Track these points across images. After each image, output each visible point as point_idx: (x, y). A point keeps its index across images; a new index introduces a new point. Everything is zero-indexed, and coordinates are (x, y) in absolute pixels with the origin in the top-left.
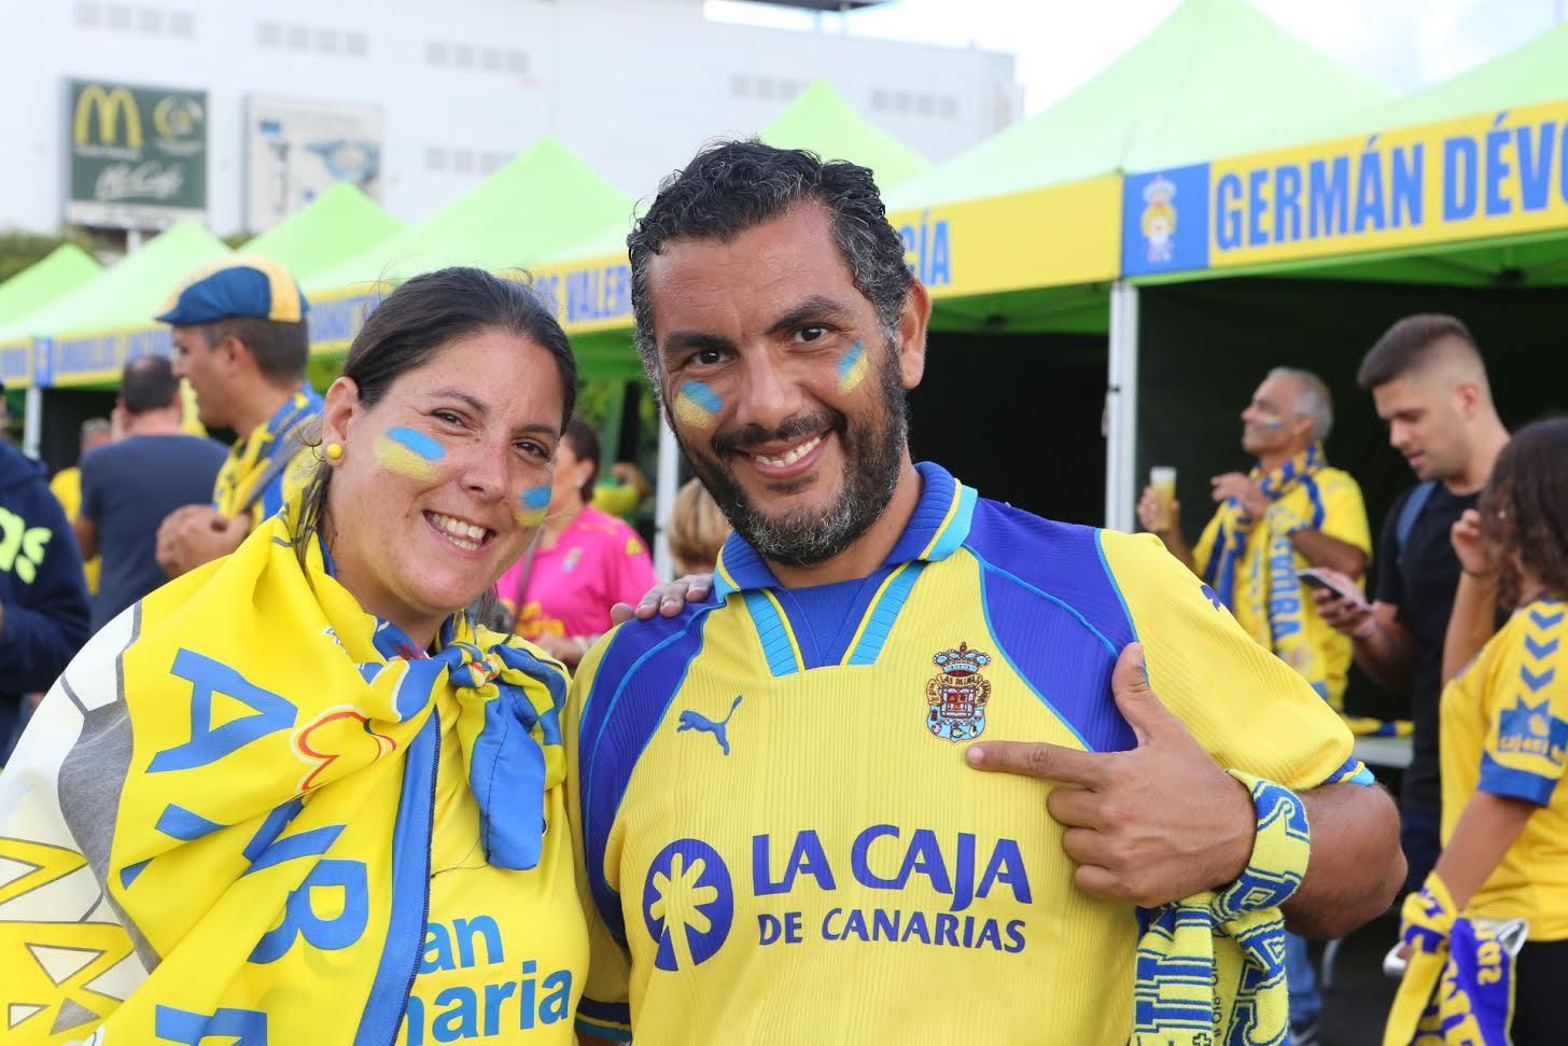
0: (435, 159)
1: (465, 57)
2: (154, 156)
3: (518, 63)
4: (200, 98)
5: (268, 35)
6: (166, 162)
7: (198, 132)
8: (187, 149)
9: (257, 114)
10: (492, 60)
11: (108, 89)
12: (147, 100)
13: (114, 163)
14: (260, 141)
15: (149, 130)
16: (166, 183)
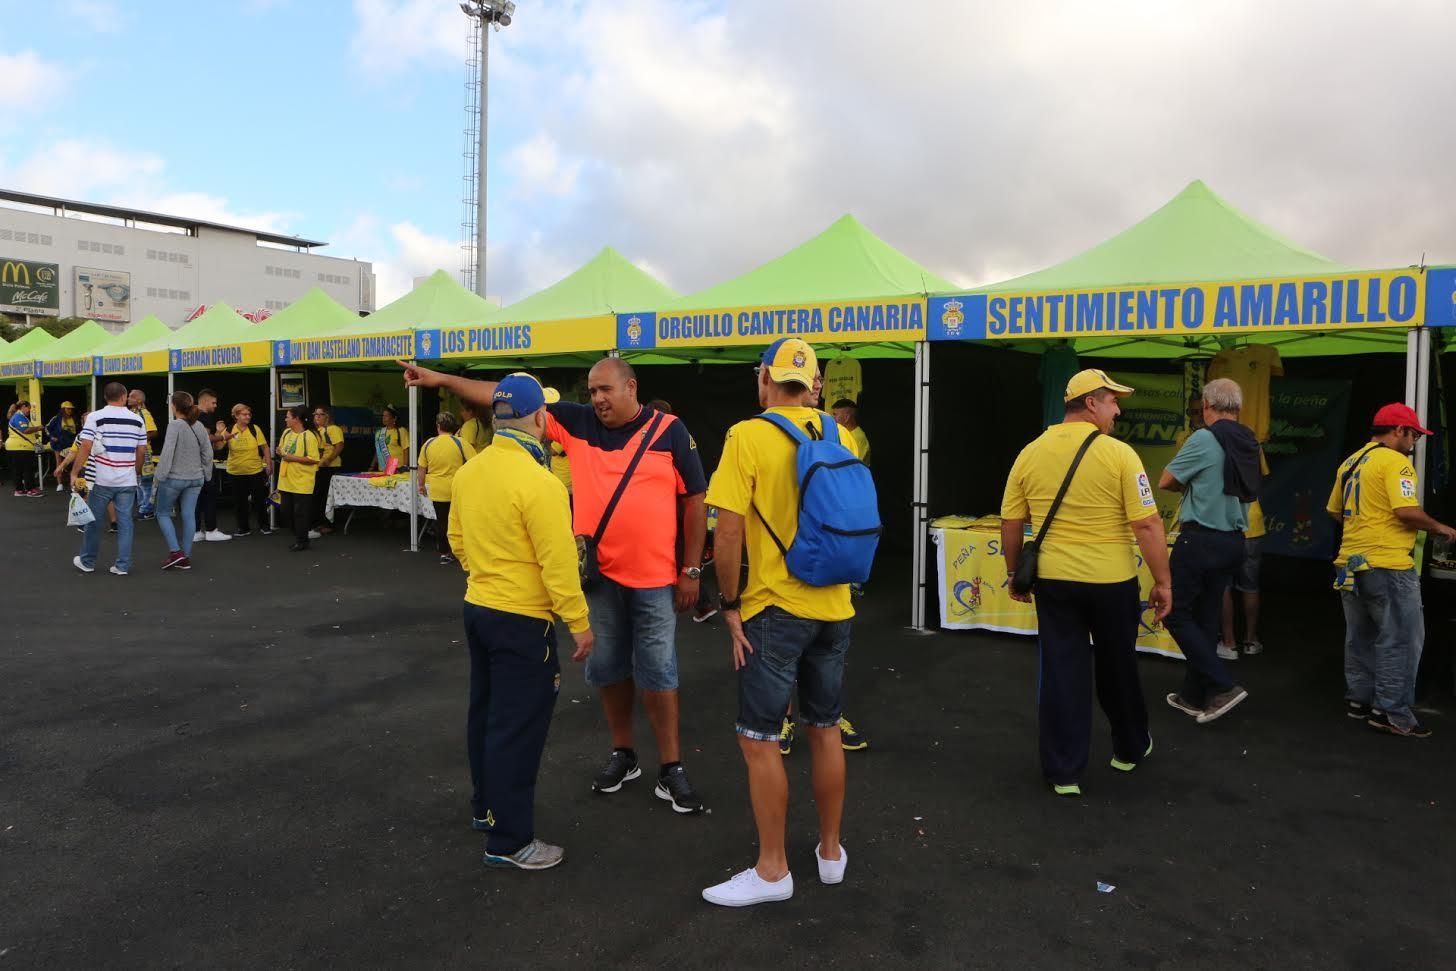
0: (151, 292)
1: (163, 256)
2: (35, 287)
3: (184, 259)
4: (55, 267)
5: (82, 245)
6: (41, 291)
7: (55, 279)
8: (49, 286)
9: (78, 274)
10: (173, 258)
11: (16, 263)
12: (33, 267)
13: (20, 290)
14: (80, 284)
15: (33, 278)
16: (41, 298)
